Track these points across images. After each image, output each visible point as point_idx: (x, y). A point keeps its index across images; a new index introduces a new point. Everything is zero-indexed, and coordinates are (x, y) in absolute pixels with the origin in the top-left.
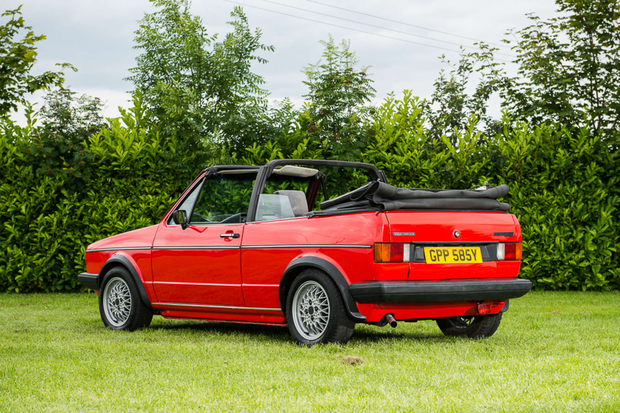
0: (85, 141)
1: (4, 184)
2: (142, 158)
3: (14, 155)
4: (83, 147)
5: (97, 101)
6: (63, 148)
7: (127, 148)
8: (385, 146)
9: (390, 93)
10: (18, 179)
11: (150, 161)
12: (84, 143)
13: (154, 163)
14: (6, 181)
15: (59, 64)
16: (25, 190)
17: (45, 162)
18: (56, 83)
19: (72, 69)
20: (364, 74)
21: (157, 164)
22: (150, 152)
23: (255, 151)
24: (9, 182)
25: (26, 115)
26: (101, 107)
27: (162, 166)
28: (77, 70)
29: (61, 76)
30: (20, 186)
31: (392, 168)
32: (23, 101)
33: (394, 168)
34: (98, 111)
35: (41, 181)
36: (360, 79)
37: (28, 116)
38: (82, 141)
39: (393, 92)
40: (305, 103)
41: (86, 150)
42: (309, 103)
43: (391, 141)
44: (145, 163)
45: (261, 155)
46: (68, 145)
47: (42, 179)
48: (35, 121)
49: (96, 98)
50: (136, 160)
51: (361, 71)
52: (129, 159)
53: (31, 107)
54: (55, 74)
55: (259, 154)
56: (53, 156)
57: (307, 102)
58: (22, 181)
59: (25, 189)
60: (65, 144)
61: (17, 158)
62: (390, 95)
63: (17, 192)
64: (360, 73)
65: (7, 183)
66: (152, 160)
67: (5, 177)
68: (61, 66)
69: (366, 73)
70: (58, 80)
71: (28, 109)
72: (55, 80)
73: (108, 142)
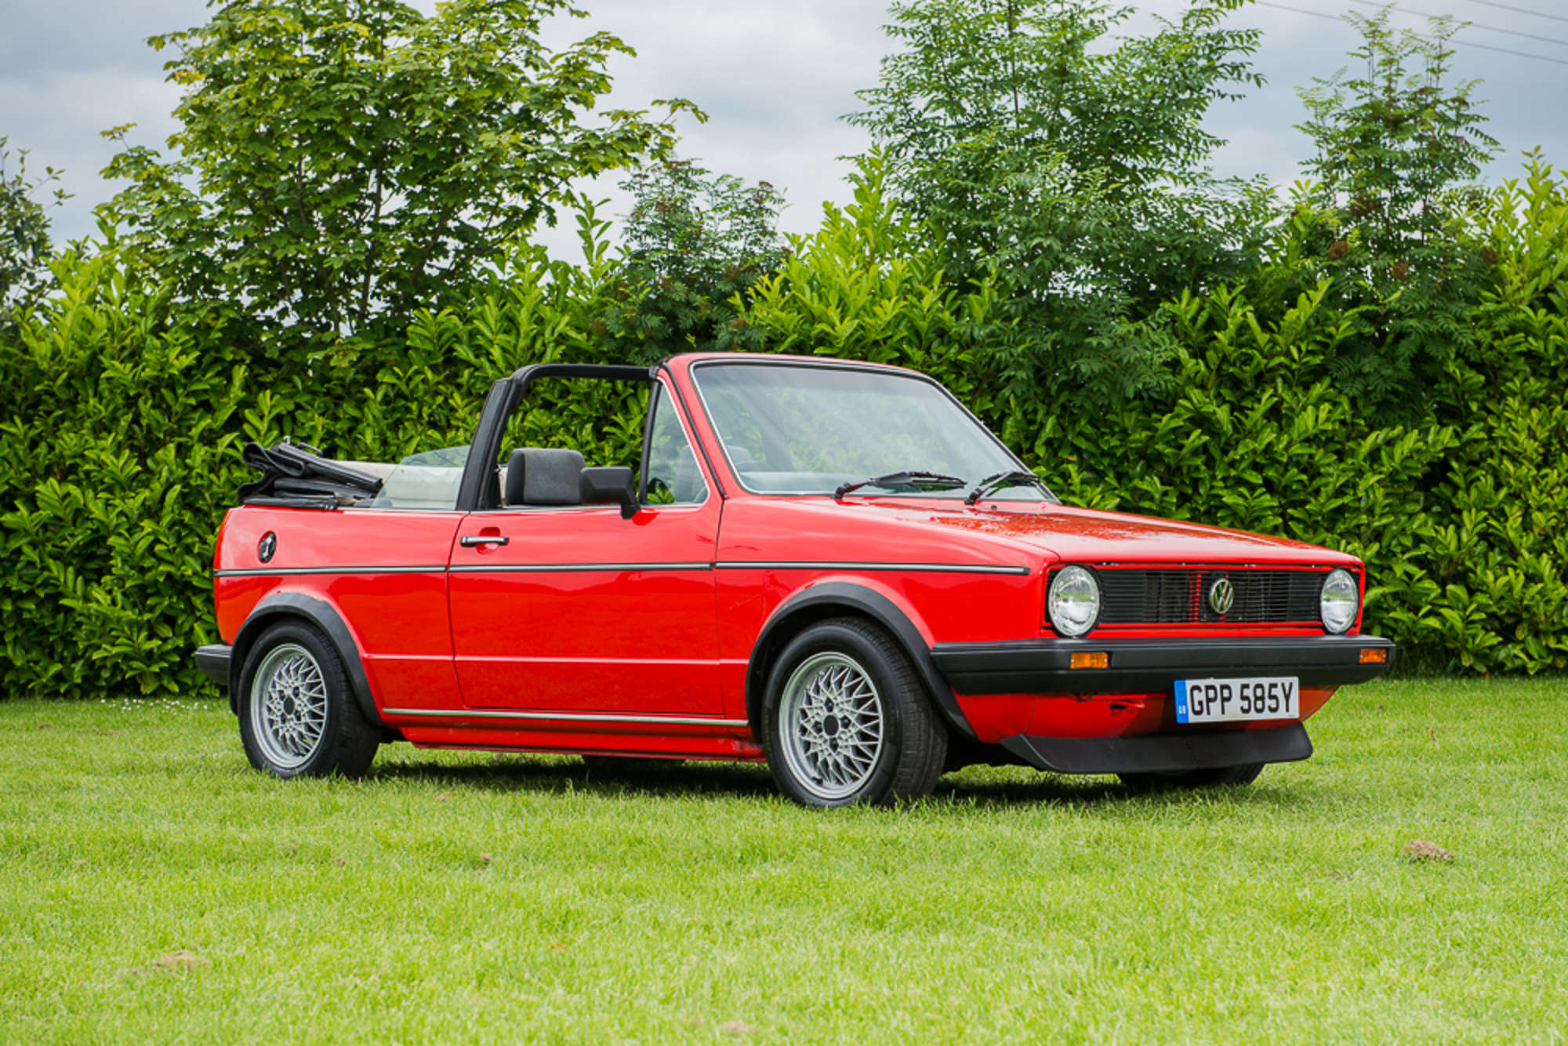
0: (737, 294)
1: (535, 411)
2: (891, 337)
3: (563, 338)
4: (734, 311)
5: (764, 191)
6: (686, 316)
7: (852, 311)
8: (1527, 293)
9: (1531, 151)
10: (570, 397)
11: (910, 343)
12: (736, 300)
13: (919, 349)
14: (540, 402)
15: (661, 102)
16: (589, 426)
17: (641, 352)
18: (652, 150)
19: (693, 116)
20: (1463, 102)
21: (928, 352)
22: (911, 321)
23: (1186, 313)
24: (548, 406)
25: (580, 233)
26: (775, 208)
27: (940, 356)
28: (706, 117)
29: (665, 132)
30: (574, 415)
31: (1546, 349)
32: (570, 197)
33: (1551, 350)
34: (766, 217)
35: (631, 402)
36: (1452, 114)
37: (585, 235)
38: (732, 295)
39: (1538, 149)
40: (1298, 183)
41: (742, 315)
42: (1308, 182)
43: (1545, 279)
44: (898, 350)
45: (1201, 320)
46: (697, 309)
47: (635, 395)
48: (605, 245)
49: (761, 183)
50: (876, 342)
51: (1454, 95)
52: (858, 341)
53: (592, 210)
54: (650, 126)
55: (1194, 320)
56: (660, 336)
57: (1303, 179)
58: (579, 402)
59: (587, 422)
60: (688, 304)
61: (570, 342)
62: (1530, 155)
63: (568, 431)
64: (1453, 100)
65: (541, 407)
66: (915, 340)
67: (538, 393)
68: (667, 108)
69: (1468, 100)
70: (658, 141)
71: (583, 214)
72: (653, 142)
73: (803, 294)
